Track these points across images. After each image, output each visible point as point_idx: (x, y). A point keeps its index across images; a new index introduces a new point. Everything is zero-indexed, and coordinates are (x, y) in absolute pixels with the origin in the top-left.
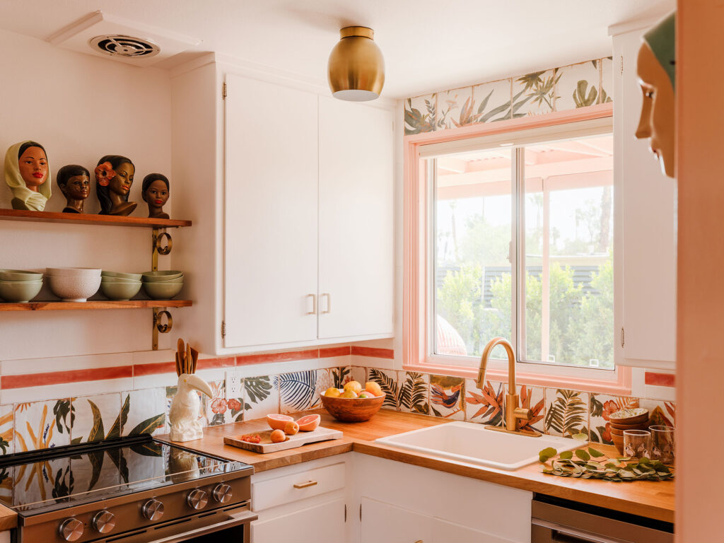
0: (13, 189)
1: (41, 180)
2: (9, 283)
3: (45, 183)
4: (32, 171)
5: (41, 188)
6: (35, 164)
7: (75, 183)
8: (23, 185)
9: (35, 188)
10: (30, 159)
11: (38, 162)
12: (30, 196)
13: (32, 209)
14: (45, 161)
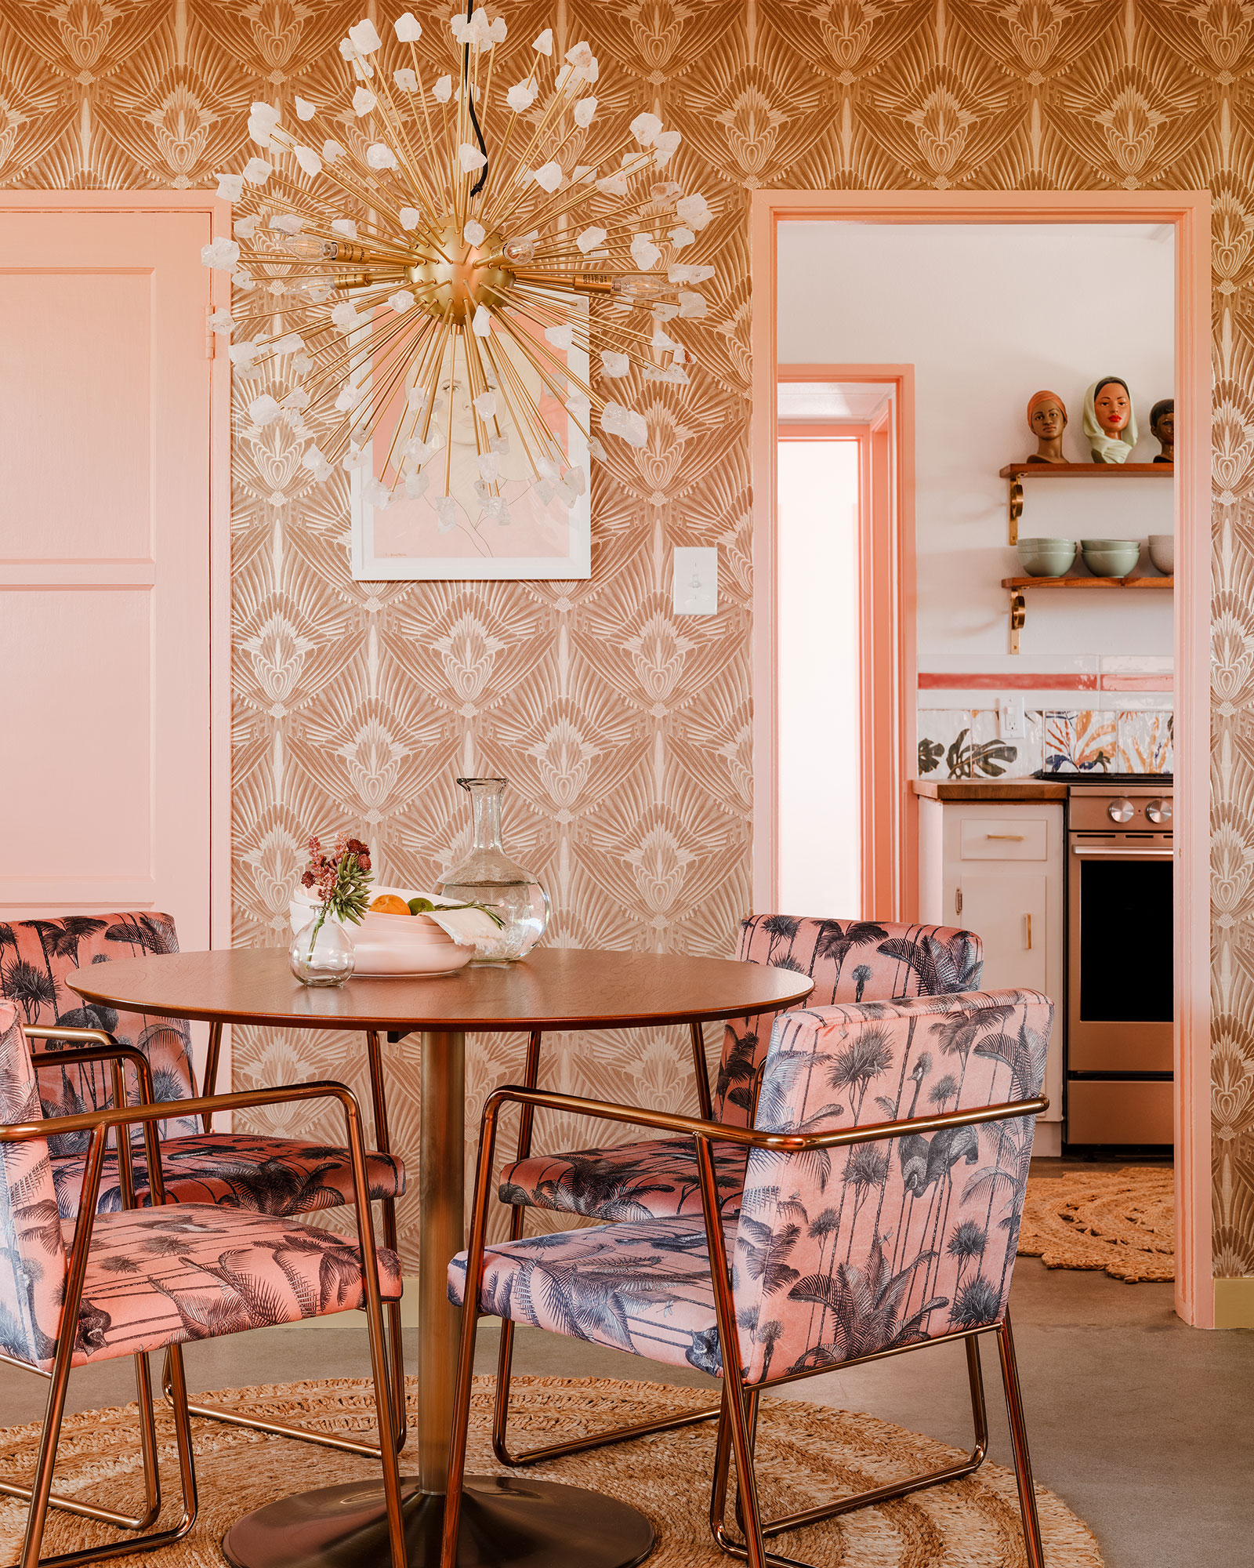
0: (1090, 438)
1: (1120, 424)
2: (1098, 553)
3: (1126, 429)
4: (1107, 414)
5: (1124, 433)
6: (1111, 404)
7: (1166, 423)
8: (1100, 433)
9: (1116, 434)
10: (1106, 400)
11: (1116, 402)
12: (1108, 445)
13: (1109, 461)
14: (1124, 400)
